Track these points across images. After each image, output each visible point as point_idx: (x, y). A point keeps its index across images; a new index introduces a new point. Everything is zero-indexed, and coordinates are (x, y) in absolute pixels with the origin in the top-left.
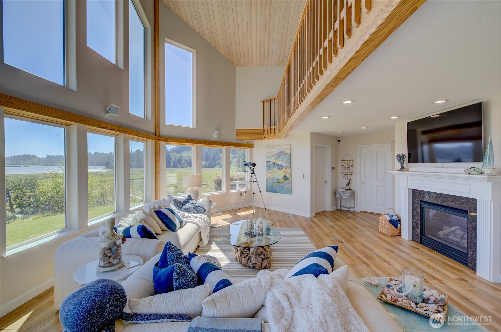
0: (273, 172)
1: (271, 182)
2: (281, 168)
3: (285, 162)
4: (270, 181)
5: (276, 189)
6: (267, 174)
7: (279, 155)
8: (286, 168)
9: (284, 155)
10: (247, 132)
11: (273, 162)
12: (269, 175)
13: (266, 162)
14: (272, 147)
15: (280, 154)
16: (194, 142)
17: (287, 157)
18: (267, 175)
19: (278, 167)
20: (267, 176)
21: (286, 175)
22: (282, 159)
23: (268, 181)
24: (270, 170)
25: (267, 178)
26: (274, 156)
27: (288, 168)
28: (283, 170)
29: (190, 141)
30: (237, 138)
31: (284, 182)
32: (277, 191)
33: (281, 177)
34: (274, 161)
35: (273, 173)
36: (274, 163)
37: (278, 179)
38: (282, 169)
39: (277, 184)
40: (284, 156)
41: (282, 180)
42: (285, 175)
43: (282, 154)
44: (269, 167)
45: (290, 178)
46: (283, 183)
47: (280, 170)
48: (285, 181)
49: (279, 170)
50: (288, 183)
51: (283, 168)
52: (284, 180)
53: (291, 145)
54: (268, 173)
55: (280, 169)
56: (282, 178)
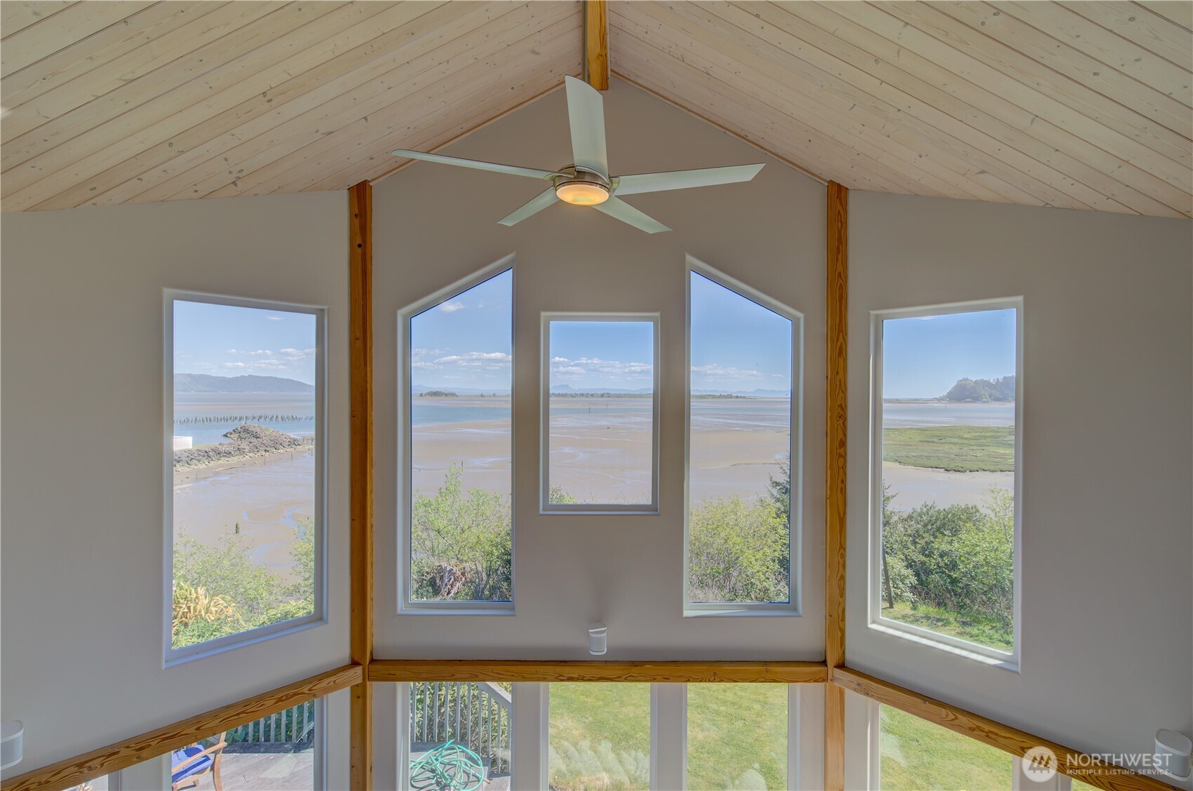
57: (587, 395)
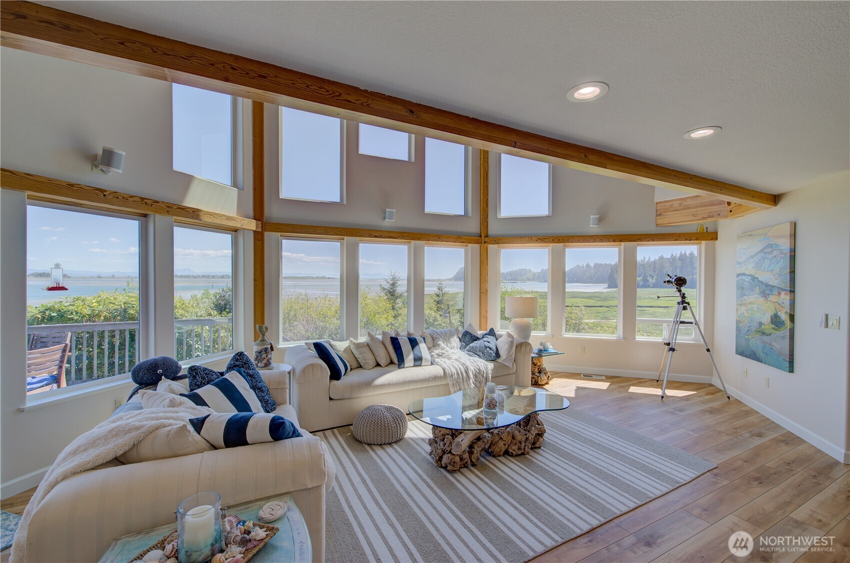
0: (751, 303)
1: (746, 330)
2: (768, 292)
3: (776, 275)
4: (744, 326)
5: (755, 350)
6: (739, 307)
7: (762, 254)
8: (780, 294)
9: (775, 253)
10: (683, 204)
11: (750, 275)
12: (743, 308)
13: (737, 276)
14: (749, 234)
15: (766, 253)
16: (546, 240)
17: (782, 260)
18: (737, 309)
19: (760, 288)
20: (739, 313)
21: (779, 314)
22: (770, 266)
23: (741, 325)
24: (745, 297)
25: (738, 319)
26: (754, 259)
27: (783, 293)
28: (772, 298)
29: (537, 240)
30: (657, 223)
31: (774, 331)
32: (758, 356)
33: (766, 319)
34: (752, 273)
35: (749, 306)
36: (754, 278)
37: (761, 324)
38: (768, 295)
39: (758, 336)
40: (775, 256)
41: (768, 327)
42: (775, 312)
43: (770, 253)
44: (743, 289)
45: (788, 323)
46: (770, 334)
47: (765, 297)
48: (776, 330)
49: (762, 297)
50: (783, 338)
51: (771, 291)
52: (773, 326)
53: (795, 225)
54: (741, 305)
55: (765, 295)
56: (770, 320)
57: (208, 277)
